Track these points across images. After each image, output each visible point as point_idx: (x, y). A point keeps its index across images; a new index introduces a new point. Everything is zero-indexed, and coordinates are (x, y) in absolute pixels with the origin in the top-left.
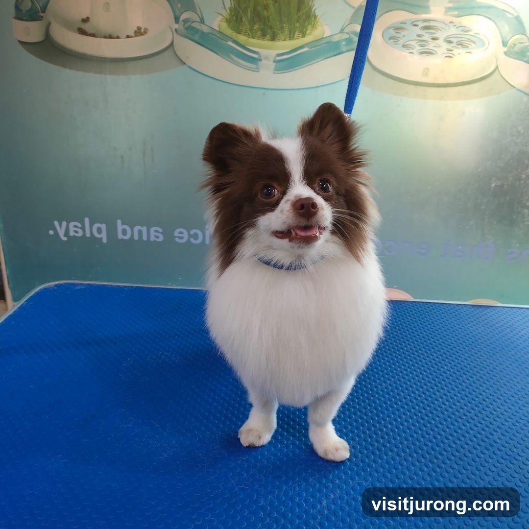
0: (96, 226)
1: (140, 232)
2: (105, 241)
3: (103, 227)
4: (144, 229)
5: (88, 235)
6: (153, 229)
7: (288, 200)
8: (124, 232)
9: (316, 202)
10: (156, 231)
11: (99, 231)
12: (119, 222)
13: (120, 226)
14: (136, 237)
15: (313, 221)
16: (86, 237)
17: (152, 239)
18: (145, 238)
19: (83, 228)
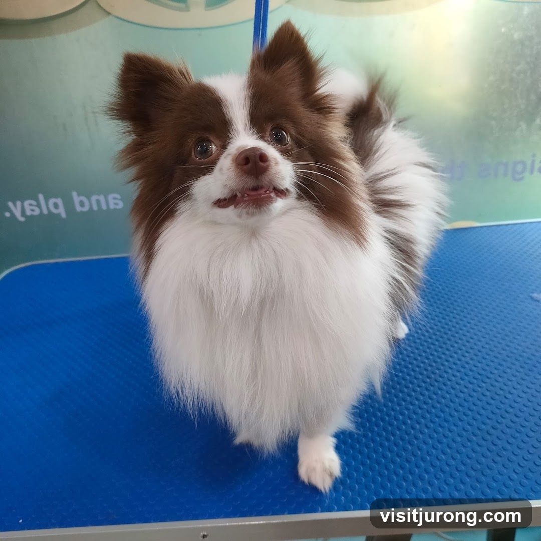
0: (52, 201)
1: (98, 202)
2: (64, 215)
3: (59, 201)
4: (102, 198)
5: (45, 212)
6: (111, 197)
7: (229, 155)
8: (82, 204)
9: (267, 154)
10: (115, 198)
11: (56, 206)
12: (74, 194)
13: (76, 198)
14: (95, 208)
15: (263, 180)
16: (44, 215)
17: (112, 207)
18: (104, 207)
19: (39, 206)
